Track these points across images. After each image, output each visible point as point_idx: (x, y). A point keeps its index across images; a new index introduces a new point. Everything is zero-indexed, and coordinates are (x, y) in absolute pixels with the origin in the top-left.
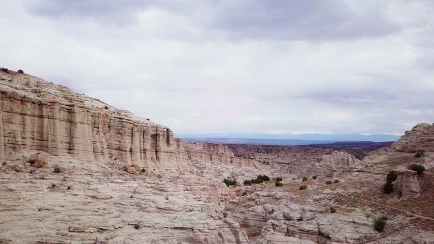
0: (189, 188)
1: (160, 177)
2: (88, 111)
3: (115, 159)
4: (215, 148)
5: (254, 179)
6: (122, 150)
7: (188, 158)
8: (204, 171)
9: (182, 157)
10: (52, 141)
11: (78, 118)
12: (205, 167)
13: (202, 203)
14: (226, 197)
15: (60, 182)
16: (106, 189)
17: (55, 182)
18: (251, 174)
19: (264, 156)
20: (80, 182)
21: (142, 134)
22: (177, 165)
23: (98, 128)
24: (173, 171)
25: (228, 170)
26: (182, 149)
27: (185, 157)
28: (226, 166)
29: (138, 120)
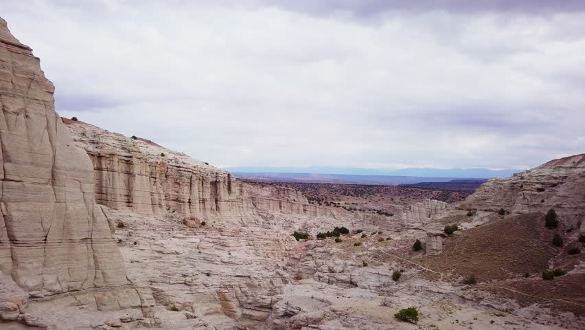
0: (251, 243)
1: (221, 230)
2: (146, 162)
3: (174, 212)
4: (286, 192)
5: (330, 231)
6: (180, 201)
7: (253, 206)
8: (271, 221)
9: (245, 205)
10: (112, 195)
11: (136, 169)
12: (272, 217)
13: (262, 258)
14: (291, 253)
15: (126, 237)
16: (171, 244)
17: (121, 237)
18: (327, 226)
19: (351, 200)
20: (145, 237)
21: (201, 182)
22: (239, 215)
23: (155, 178)
24: (235, 223)
25: (300, 220)
26: (246, 195)
27: (249, 206)
28: (298, 216)
29: (195, 165)
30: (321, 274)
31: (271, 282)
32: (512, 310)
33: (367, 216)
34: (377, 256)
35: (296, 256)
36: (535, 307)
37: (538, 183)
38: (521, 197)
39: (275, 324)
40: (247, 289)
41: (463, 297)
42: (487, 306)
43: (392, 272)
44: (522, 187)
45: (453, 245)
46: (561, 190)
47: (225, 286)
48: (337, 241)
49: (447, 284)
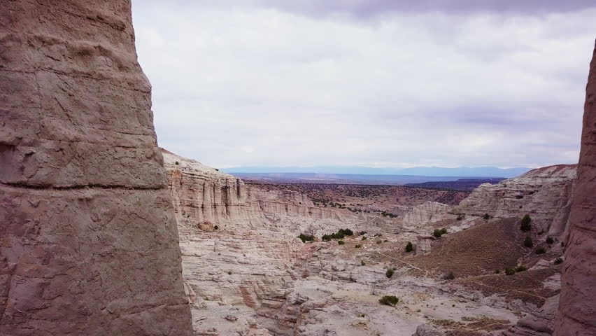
0: (262, 246)
1: (232, 234)
3: (188, 217)
4: (292, 196)
5: (335, 233)
6: (193, 207)
7: (260, 209)
8: (278, 224)
9: (253, 209)
12: (279, 220)
13: (273, 259)
14: (298, 254)
18: (332, 228)
19: (356, 201)
21: (212, 188)
22: (248, 218)
23: (171, 185)
24: (245, 226)
25: (306, 222)
26: (253, 198)
27: (257, 209)
28: (303, 218)
29: (206, 171)
30: (326, 273)
31: (283, 279)
32: (477, 299)
33: (371, 218)
34: (374, 256)
35: (303, 257)
36: (494, 296)
37: (517, 191)
38: (503, 204)
39: (288, 310)
40: (263, 285)
41: (441, 290)
42: (459, 296)
43: (386, 270)
44: (504, 194)
45: (440, 247)
46: (536, 198)
47: (246, 283)
48: (340, 243)
49: (431, 279)
